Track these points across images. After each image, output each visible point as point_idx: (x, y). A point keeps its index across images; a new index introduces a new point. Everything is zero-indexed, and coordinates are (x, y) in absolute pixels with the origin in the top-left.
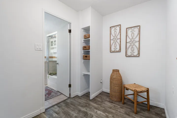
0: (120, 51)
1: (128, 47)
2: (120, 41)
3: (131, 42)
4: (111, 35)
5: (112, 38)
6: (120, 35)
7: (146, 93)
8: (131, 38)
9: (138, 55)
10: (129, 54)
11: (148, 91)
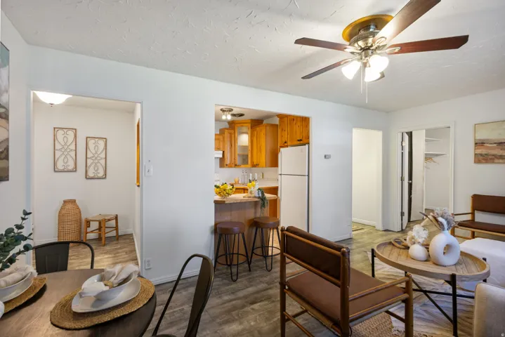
0: (75, 170)
1: (88, 165)
2: (76, 155)
3: (94, 158)
4: (56, 142)
5: (58, 147)
6: (76, 145)
7: (114, 221)
8: (94, 152)
9: (105, 177)
10: (91, 174)
11: (116, 218)
